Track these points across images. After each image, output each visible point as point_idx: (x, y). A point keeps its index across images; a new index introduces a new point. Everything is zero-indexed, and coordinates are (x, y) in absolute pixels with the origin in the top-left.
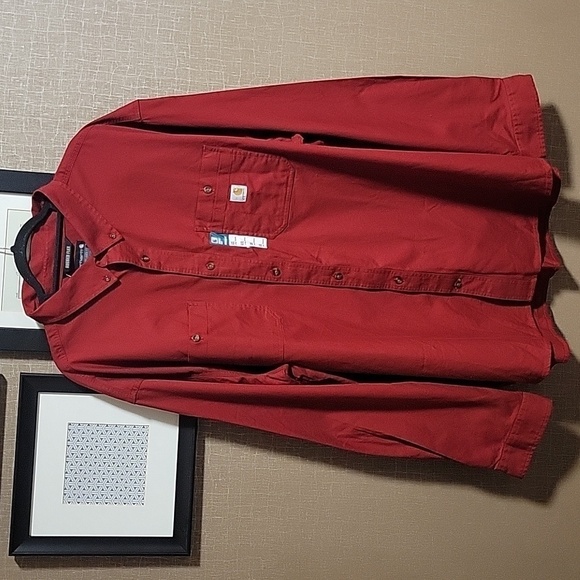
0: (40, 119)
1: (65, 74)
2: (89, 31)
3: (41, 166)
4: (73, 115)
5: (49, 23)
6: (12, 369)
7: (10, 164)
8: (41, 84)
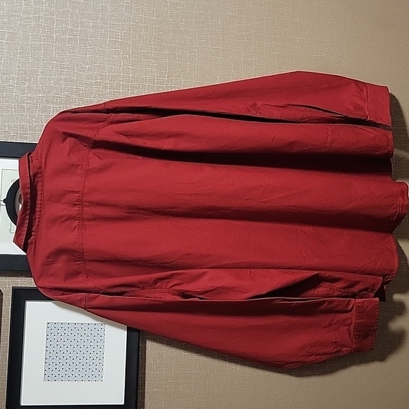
0: (25, 105)
1: (43, 73)
2: (59, 42)
3: (26, 138)
4: (48, 101)
5: (31, 37)
6: (6, 284)
7: (4, 137)
8: (25, 80)
